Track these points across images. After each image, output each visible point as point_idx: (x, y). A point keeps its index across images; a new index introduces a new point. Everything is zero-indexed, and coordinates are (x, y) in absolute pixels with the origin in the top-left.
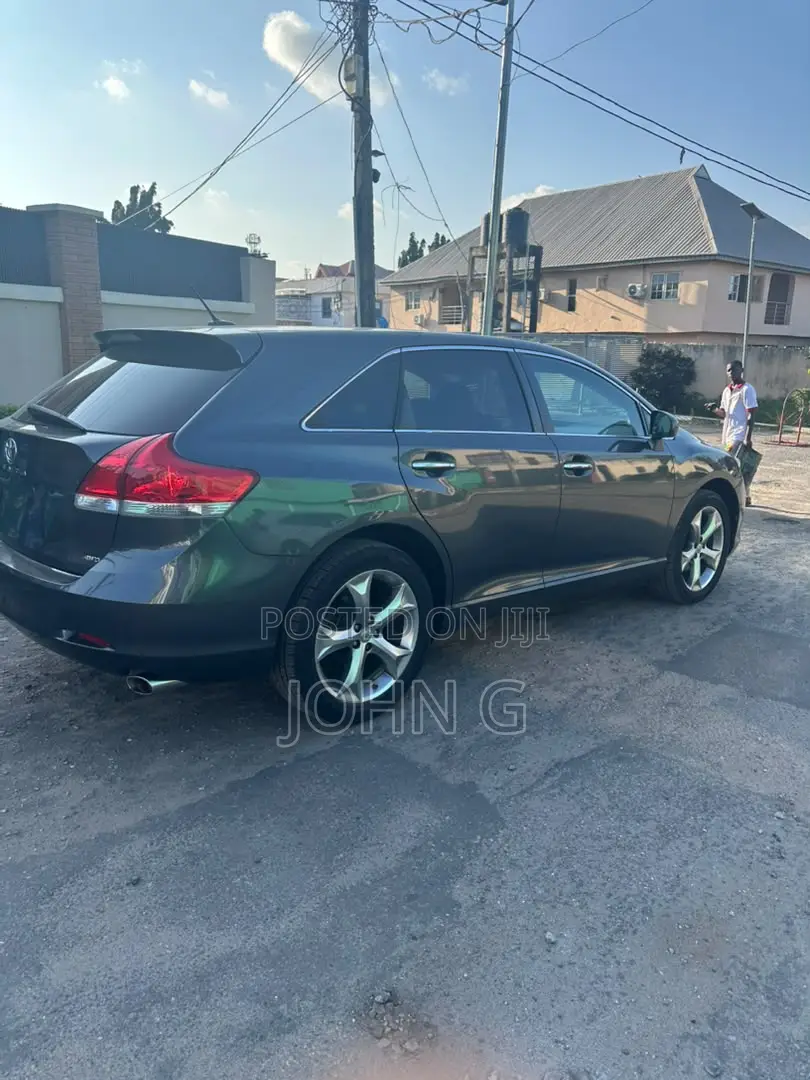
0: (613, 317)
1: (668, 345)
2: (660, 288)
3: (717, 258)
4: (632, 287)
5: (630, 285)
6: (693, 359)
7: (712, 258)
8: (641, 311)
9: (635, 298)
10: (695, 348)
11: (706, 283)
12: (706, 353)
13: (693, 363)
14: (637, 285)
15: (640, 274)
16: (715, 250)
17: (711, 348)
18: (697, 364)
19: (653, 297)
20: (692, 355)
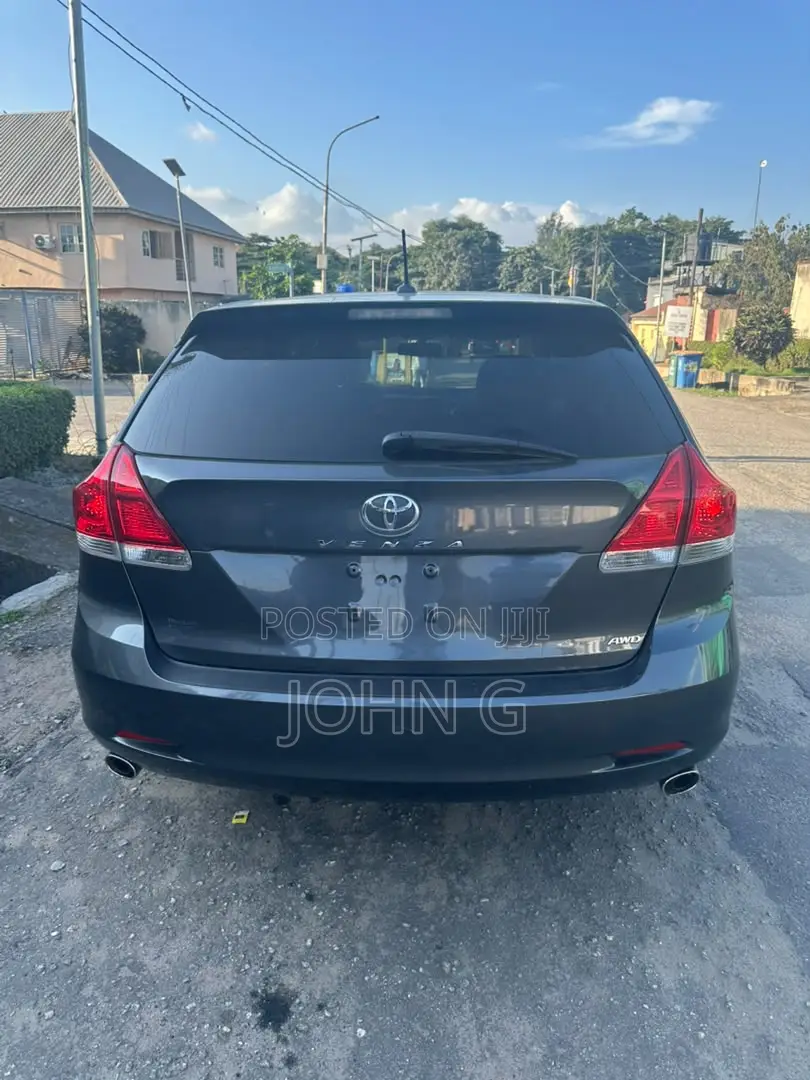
0: (21, 271)
1: (109, 302)
2: (72, 241)
3: (128, 211)
4: (37, 239)
5: (36, 236)
6: (139, 316)
7: (124, 211)
8: (55, 265)
9: (43, 249)
10: (138, 304)
11: (121, 237)
12: (150, 311)
13: (140, 321)
14: (44, 236)
15: (43, 224)
16: (124, 204)
17: (154, 305)
18: (144, 321)
19: (64, 251)
20: (136, 312)
